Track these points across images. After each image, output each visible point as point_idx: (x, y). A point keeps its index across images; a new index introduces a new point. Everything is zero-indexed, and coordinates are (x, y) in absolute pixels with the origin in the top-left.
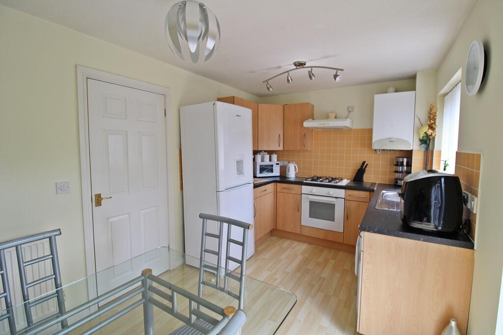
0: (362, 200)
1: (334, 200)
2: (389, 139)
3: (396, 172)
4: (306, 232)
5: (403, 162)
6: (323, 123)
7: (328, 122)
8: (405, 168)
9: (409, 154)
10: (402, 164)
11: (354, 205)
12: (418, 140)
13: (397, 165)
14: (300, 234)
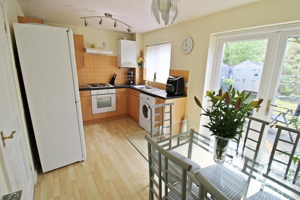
0: (123, 93)
1: (111, 95)
2: (129, 62)
3: (129, 78)
4: (96, 118)
5: (131, 73)
6: (100, 51)
7: (103, 51)
8: (132, 75)
9: (133, 70)
10: (131, 74)
11: (120, 95)
12: (137, 63)
13: (129, 74)
14: (93, 120)
